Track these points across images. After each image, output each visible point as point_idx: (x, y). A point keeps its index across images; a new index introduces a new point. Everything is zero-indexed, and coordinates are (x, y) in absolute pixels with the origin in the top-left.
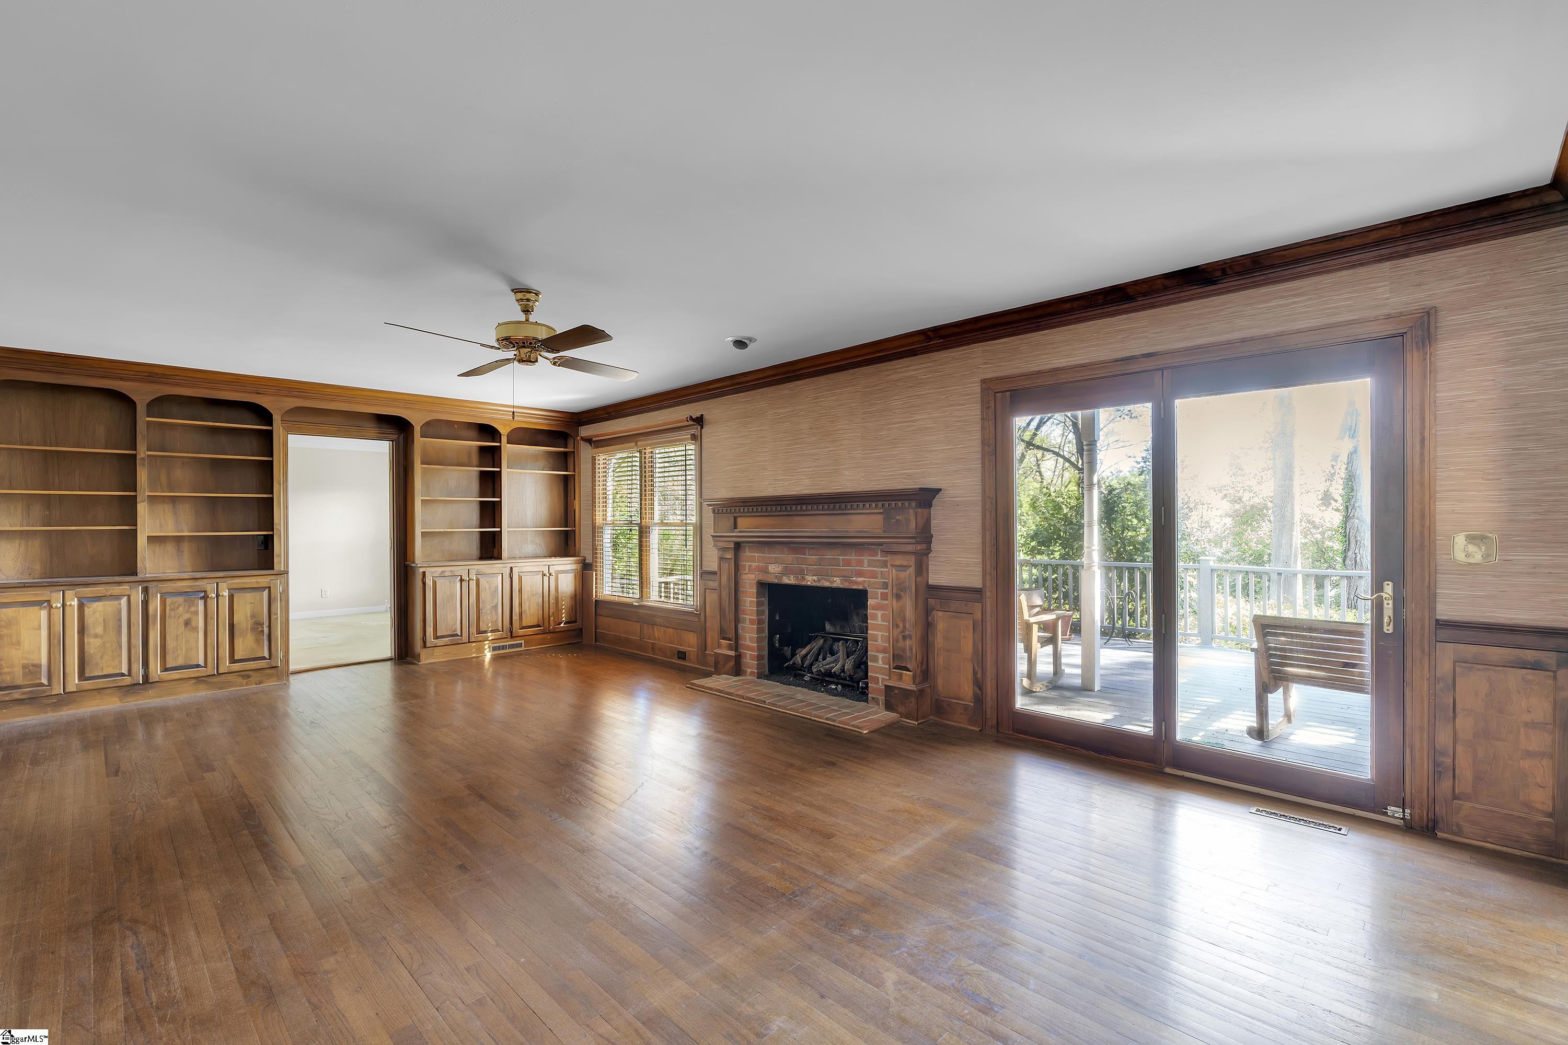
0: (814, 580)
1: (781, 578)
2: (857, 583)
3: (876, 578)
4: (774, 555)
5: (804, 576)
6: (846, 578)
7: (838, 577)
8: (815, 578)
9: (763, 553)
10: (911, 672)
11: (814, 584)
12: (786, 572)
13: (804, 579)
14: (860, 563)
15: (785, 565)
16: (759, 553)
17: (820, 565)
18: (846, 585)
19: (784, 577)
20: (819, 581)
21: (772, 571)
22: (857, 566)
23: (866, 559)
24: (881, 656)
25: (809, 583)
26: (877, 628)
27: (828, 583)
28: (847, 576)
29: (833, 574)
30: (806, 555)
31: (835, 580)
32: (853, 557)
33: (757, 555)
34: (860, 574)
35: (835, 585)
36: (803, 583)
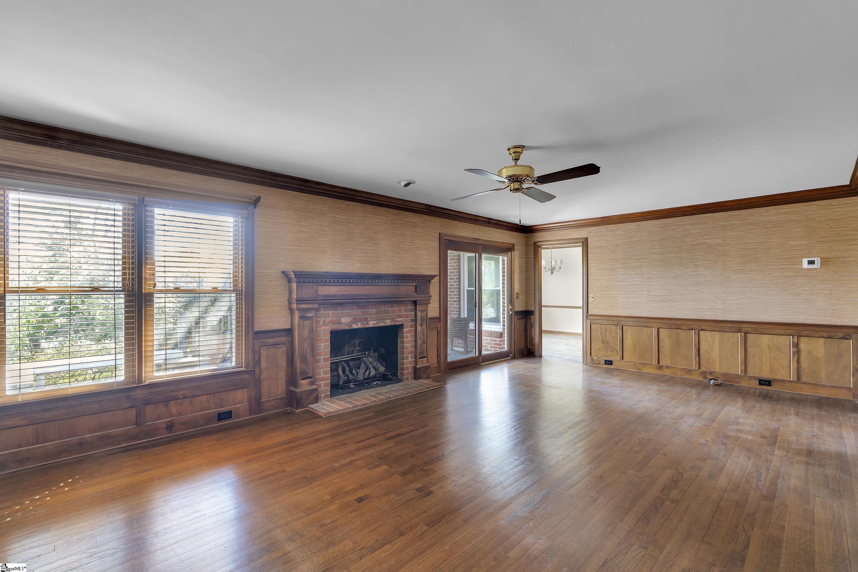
0: (374, 324)
1: (351, 325)
2: (399, 321)
3: (408, 317)
4: (346, 311)
5: (368, 322)
6: (393, 319)
7: (389, 320)
8: (375, 322)
9: (336, 311)
10: (426, 358)
11: (375, 326)
12: (355, 321)
13: (368, 323)
14: (400, 311)
15: (354, 317)
16: (333, 311)
17: (378, 314)
18: (393, 323)
19: (354, 325)
20: (378, 323)
21: (344, 322)
22: (399, 312)
23: (403, 308)
24: (409, 356)
25: (371, 326)
26: (408, 342)
27: (383, 324)
28: (394, 318)
29: (385, 319)
30: (369, 309)
31: (387, 321)
32: (396, 308)
33: (331, 312)
34: (400, 316)
35: (387, 324)
36: (367, 326)
